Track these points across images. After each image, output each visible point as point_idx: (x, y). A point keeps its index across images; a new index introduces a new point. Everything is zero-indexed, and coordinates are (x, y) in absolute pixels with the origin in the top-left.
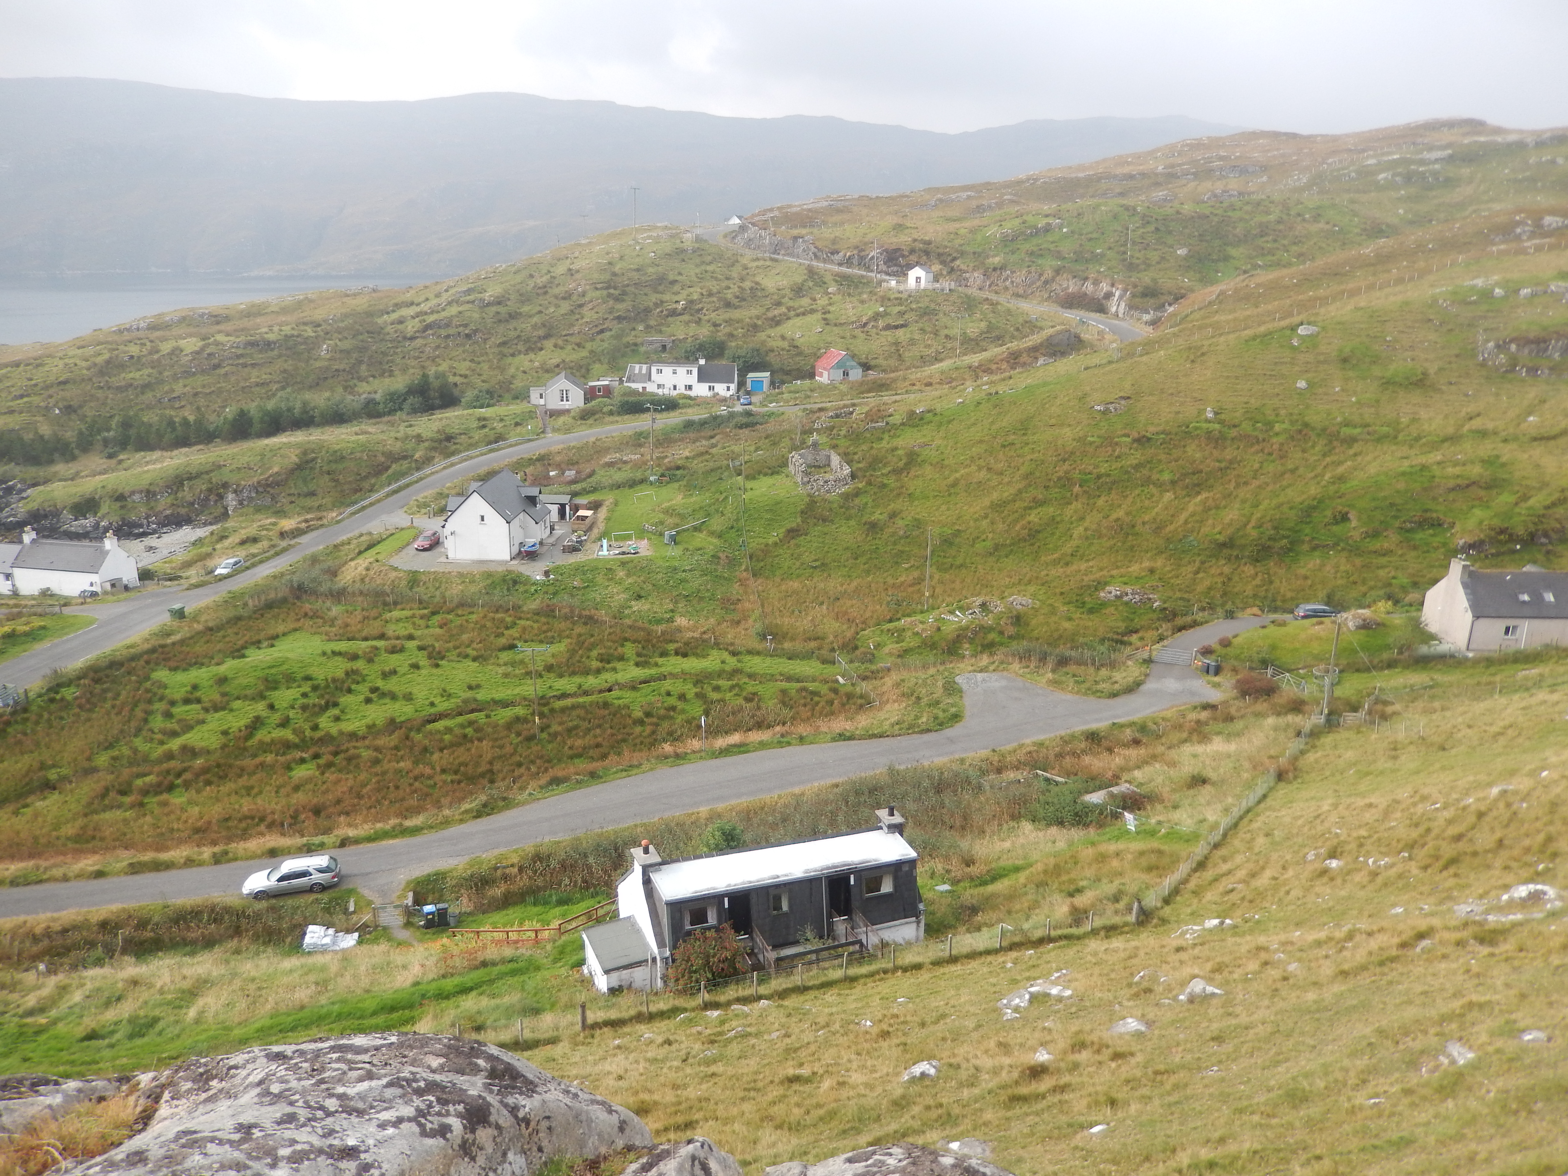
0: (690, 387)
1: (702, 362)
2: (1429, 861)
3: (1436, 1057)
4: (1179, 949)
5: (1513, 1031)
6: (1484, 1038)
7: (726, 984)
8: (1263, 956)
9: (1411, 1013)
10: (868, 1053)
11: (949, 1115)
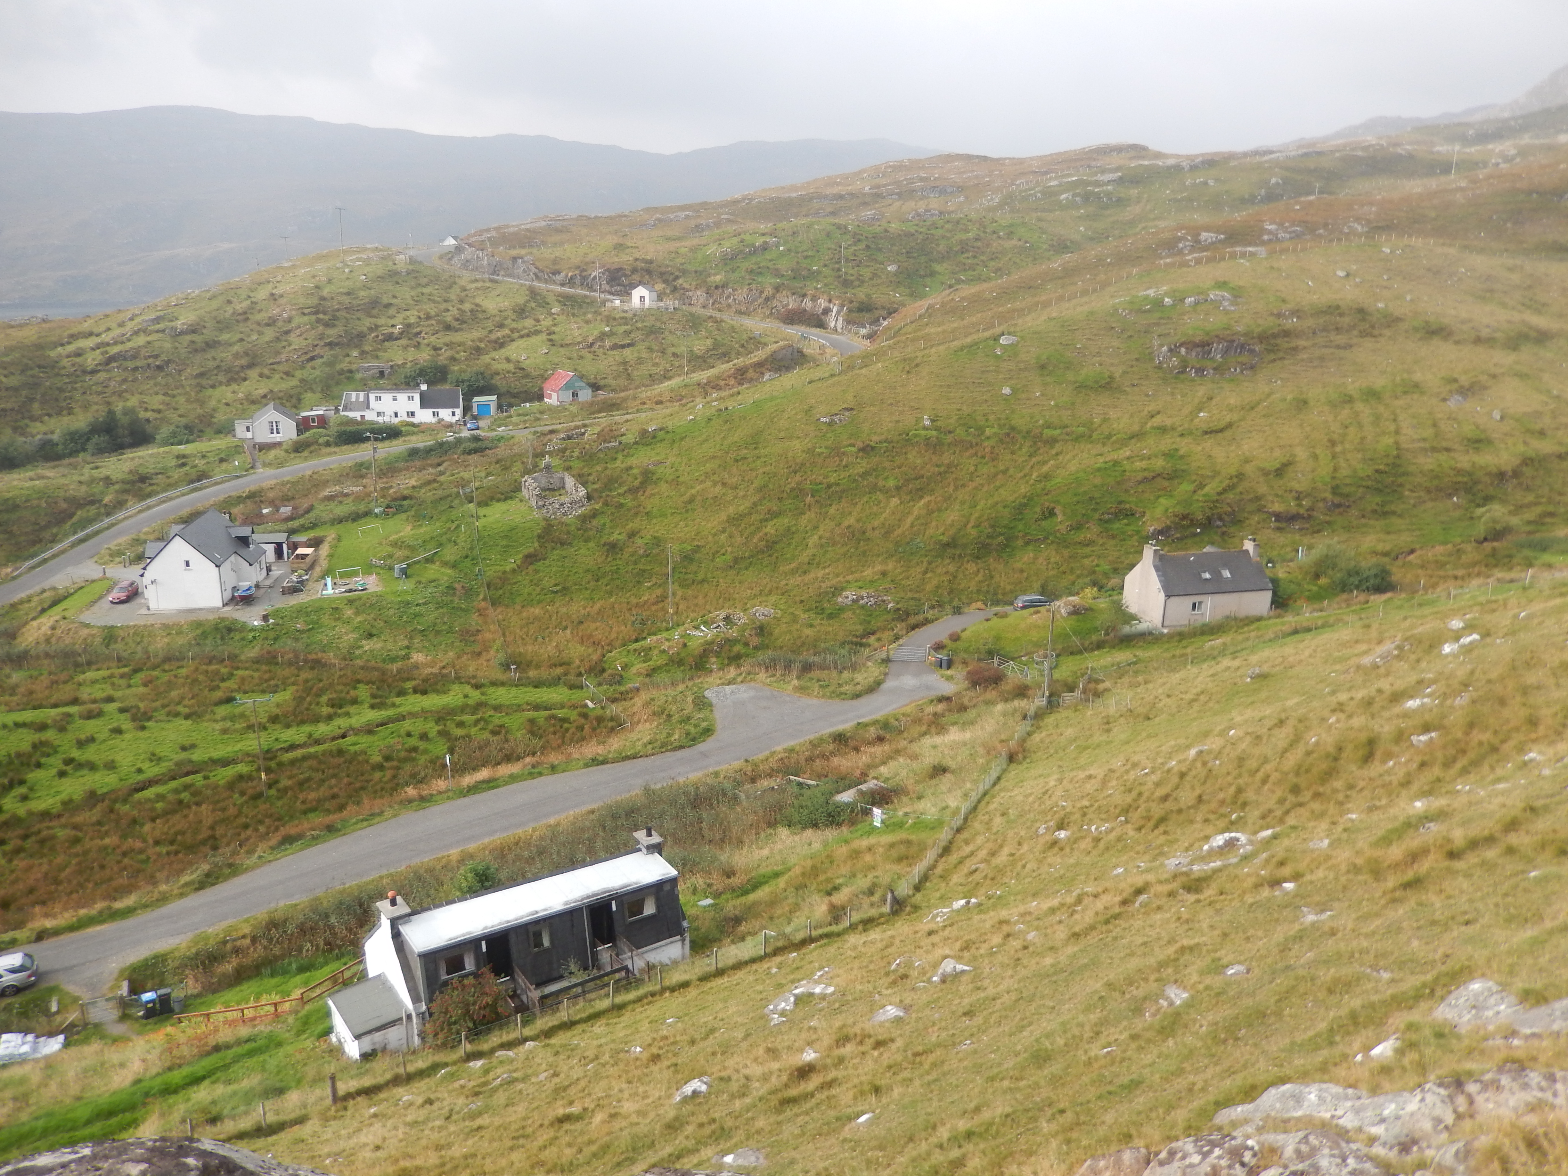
0: (412, 414)
1: (424, 387)
2: (1142, 822)
3: (1157, 1002)
4: (930, 933)
5: (1218, 968)
6: (1195, 978)
7: (489, 1031)
8: (1006, 929)
9: (1134, 963)
10: (639, 1079)
11: (722, 1129)
